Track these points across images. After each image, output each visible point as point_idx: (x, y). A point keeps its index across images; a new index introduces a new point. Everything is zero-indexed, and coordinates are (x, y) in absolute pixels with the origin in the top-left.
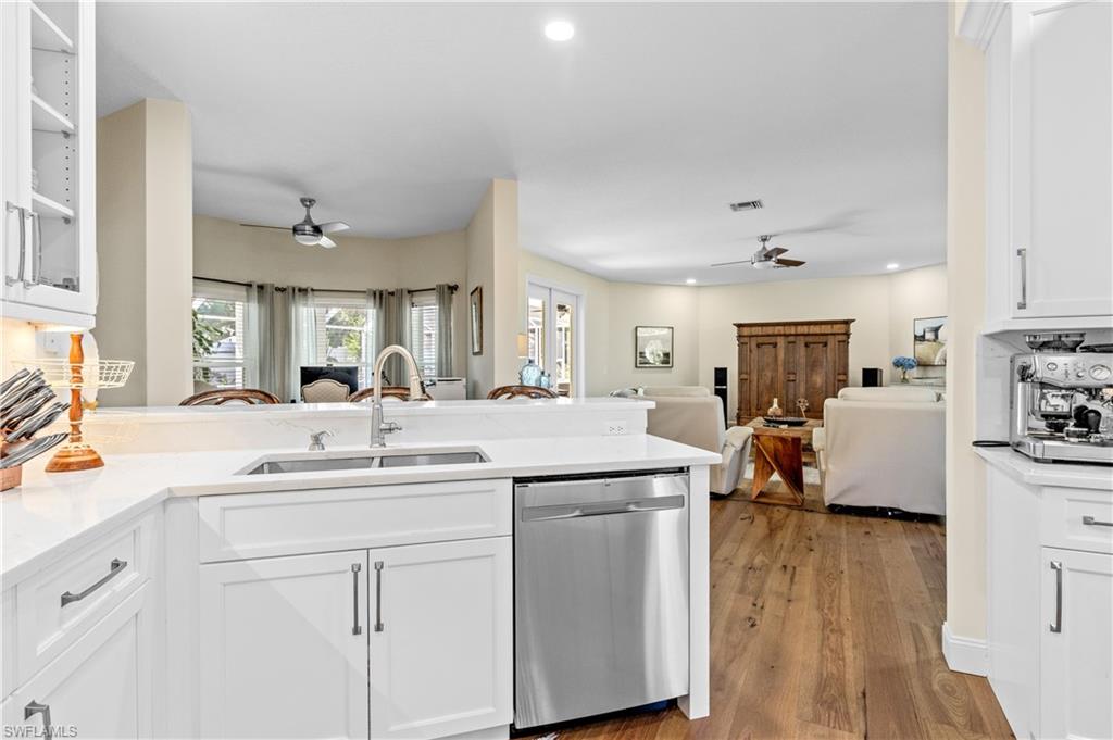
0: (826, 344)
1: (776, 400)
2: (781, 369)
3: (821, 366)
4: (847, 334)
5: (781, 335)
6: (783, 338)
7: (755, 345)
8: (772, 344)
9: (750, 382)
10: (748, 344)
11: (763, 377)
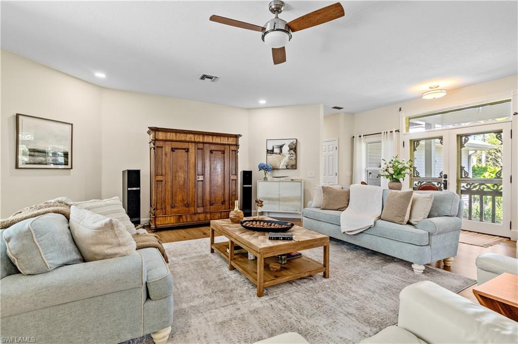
0: (224, 152)
4: (237, 145)
5: (191, 142)
6: (193, 144)
7: (170, 150)
8: (185, 149)
9: (165, 183)
10: (164, 148)
11: (177, 178)
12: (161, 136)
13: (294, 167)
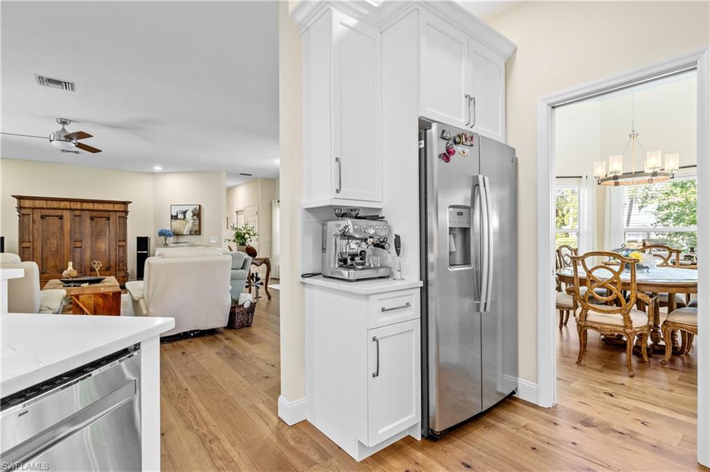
0: (109, 219)
1: (70, 264)
2: (67, 238)
3: (105, 234)
4: (126, 212)
5: (66, 209)
6: (68, 211)
7: (39, 217)
8: (58, 216)
9: (33, 250)
10: (31, 216)
11: (48, 244)
12: (27, 203)
13: (198, 232)
